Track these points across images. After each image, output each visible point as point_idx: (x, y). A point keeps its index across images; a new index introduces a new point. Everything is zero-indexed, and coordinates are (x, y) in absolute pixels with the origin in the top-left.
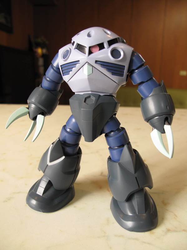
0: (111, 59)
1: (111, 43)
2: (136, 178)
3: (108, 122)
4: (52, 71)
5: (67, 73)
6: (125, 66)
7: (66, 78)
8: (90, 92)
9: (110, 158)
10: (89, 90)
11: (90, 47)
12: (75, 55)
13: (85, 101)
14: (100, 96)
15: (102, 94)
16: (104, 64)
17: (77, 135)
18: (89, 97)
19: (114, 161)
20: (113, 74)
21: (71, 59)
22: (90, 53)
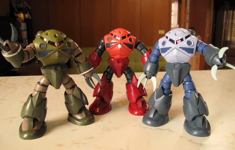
0: (187, 46)
1: (186, 37)
2: (198, 109)
3: (186, 76)
4: (156, 51)
5: (165, 52)
6: (194, 49)
7: (163, 55)
8: (176, 62)
9: (185, 97)
10: (176, 60)
11: (176, 41)
12: (168, 44)
13: (174, 67)
14: (181, 63)
15: (182, 63)
16: (184, 49)
17: (170, 84)
18: (176, 64)
19: (187, 99)
20: (188, 53)
21: (166, 46)
22: (177, 43)
